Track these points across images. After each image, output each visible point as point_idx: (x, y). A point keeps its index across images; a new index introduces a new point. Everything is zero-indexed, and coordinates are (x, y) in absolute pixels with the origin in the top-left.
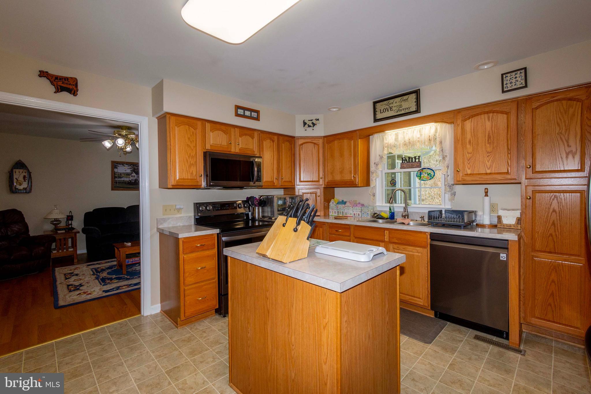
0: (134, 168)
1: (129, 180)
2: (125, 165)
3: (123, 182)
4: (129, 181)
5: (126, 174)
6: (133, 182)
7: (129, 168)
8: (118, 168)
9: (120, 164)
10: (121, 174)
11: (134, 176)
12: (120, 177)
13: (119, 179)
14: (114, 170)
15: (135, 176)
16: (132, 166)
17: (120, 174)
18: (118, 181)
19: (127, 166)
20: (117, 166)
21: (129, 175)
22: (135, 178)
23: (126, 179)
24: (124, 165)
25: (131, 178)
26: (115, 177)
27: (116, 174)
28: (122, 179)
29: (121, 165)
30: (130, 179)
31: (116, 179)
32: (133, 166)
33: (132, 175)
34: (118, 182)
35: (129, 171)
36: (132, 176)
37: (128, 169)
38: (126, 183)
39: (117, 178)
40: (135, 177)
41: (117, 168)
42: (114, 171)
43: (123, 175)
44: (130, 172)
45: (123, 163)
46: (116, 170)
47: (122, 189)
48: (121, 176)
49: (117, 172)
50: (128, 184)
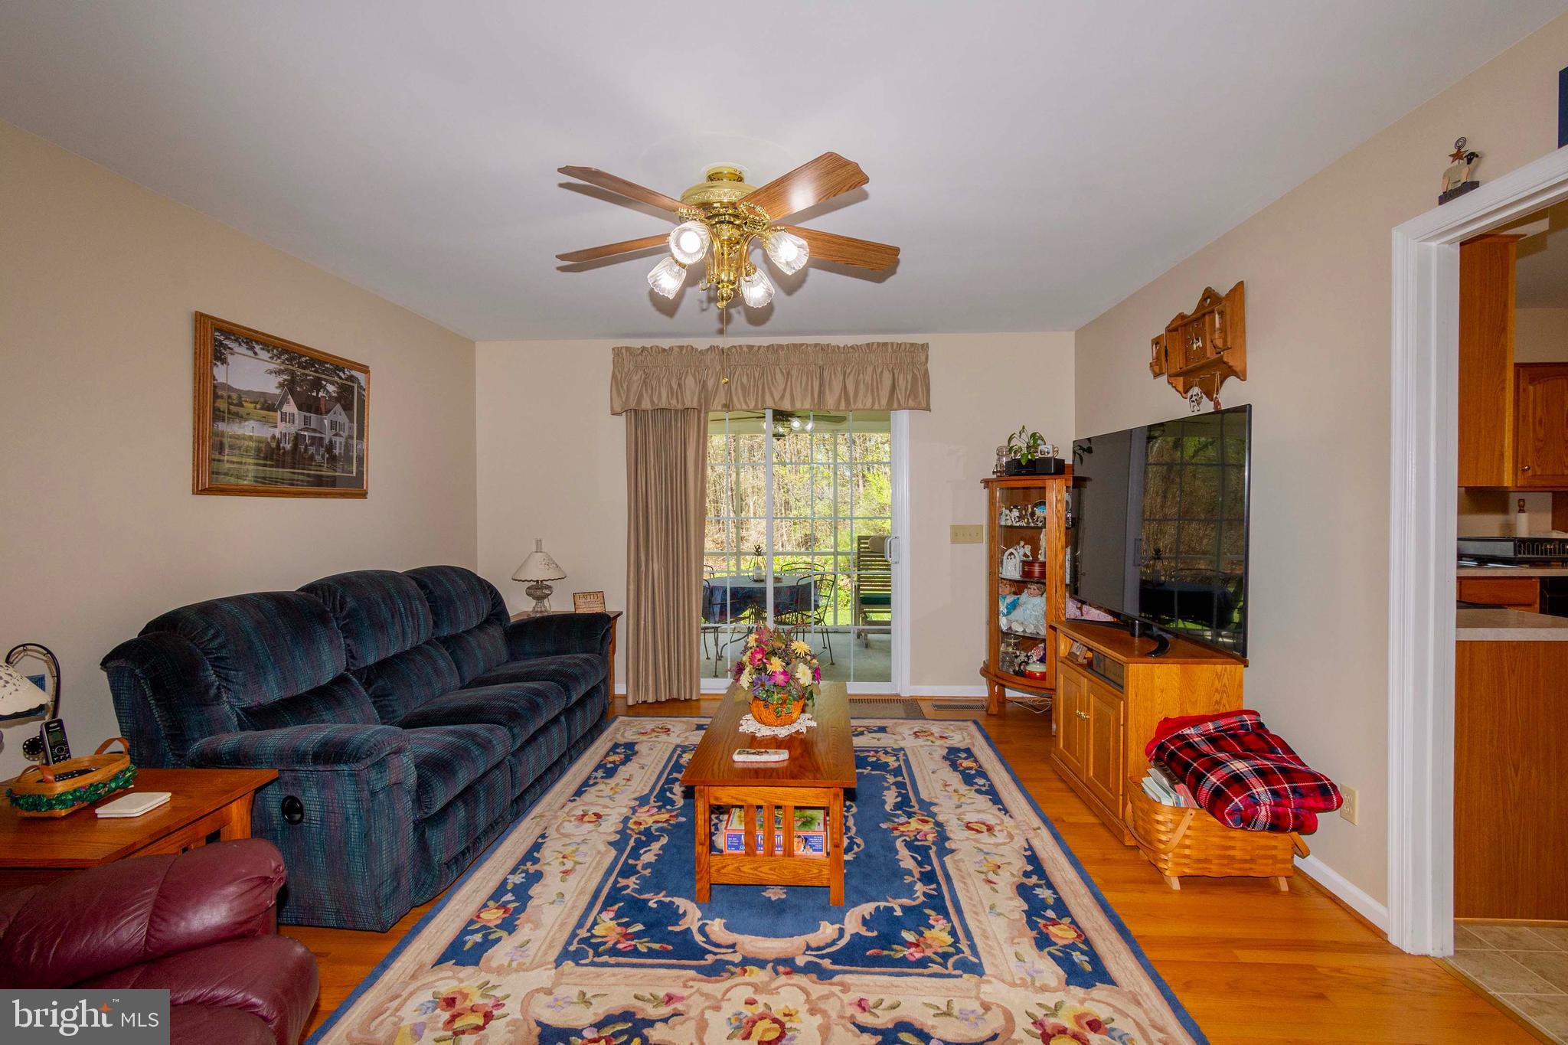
0: (293, 374)
1: (274, 437)
2: (257, 348)
4: (274, 445)
5: (262, 400)
6: (288, 447)
8: (230, 358)
9: (236, 340)
10: (240, 397)
11: (292, 418)
13: (235, 429)
14: (209, 370)
15: (296, 416)
16: (283, 357)
17: (236, 397)
18: (226, 441)
19: (265, 355)
20: (226, 347)
21: (270, 408)
22: (291, 429)
23: (262, 433)
24: (252, 348)
25: (282, 428)
26: (218, 416)
27: (222, 397)
28: (246, 430)
29: (243, 350)
30: (277, 432)
31: (221, 426)
32: (290, 360)
33: (286, 408)
34: (228, 447)
35: (271, 385)
36: (283, 418)
37: (271, 373)
38: (259, 451)
39: (222, 419)
40: (297, 422)
41: (224, 361)
42: (208, 377)
43: (248, 407)
44: (277, 392)
45: (251, 339)
46: (220, 373)
48: (239, 410)
49: (223, 386)
50: (265, 458)
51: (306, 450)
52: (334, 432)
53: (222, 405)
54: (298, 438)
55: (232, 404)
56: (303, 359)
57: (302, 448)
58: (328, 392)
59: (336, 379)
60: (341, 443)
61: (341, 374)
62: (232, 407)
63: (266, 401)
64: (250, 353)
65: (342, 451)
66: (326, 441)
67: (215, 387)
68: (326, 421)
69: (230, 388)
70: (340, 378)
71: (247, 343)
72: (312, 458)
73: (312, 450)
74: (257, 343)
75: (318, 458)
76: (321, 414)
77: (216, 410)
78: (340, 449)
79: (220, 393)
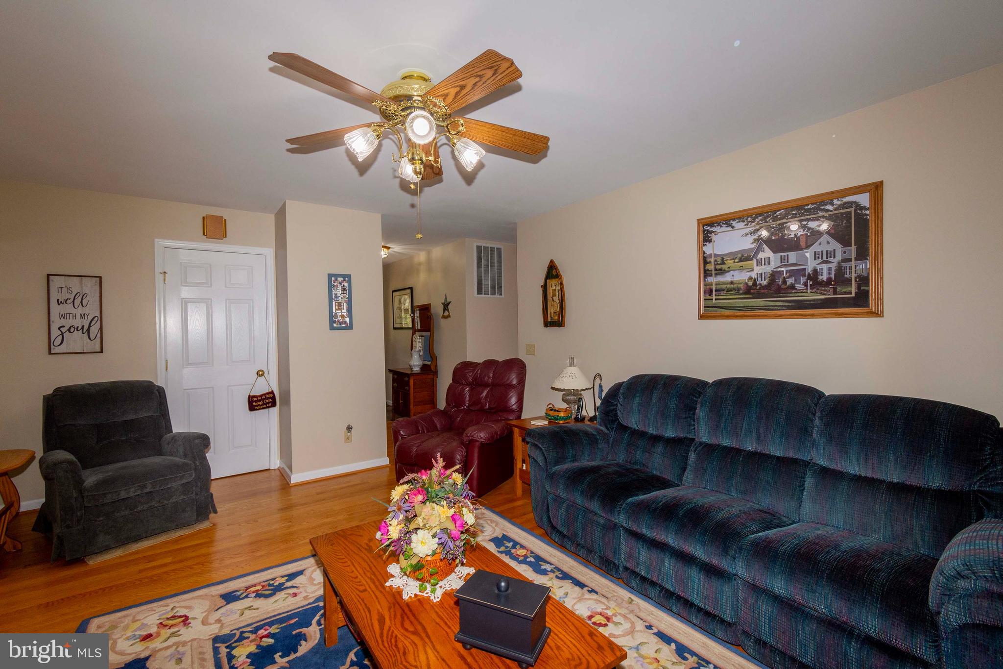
1: (751, 278)
2: (734, 223)
3: (729, 286)
4: (751, 284)
5: (740, 256)
6: (765, 283)
7: (747, 230)
8: (714, 237)
9: (719, 225)
10: (723, 259)
11: (768, 261)
12: (720, 272)
13: (720, 279)
14: (705, 249)
15: (772, 259)
16: (757, 220)
17: (719, 259)
18: (714, 288)
19: (742, 225)
20: (711, 232)
21: (749, 259)
22: (769, 269)
23: (740, 277)
24: (730, 225)
25: (758, 270)
26: (709, 274)
27: (711, 263)
28: (727, 278)
29: (724, 228)
30: (754, 275)
31: (711, 279)
32: (764, 219)
33: (761, 255)
34: (716, 291)
35: (747, 244)
36: (759, 263)
37: (747, 235)
38: (739, 289)
39: (711, 276)
40: (772, 262)
41: (710, 241)
42: (704, 253)
43: (729, 263)
44: (753, 246)
45: (727, 220)
46: (708, 249)
47: (727, 312)
48: (724, 267)
49: (710, 256)
50: (745, 293)
51: (784, 282)
52: (820, 261)
53: (711, 267)
54: (774, 275)
55: (718, 264)
56: (778, 213)
57: (780, 281)
58: (809, 229)
59: (821, 213)
60: (830, 269)
61: (830, 207)
62: (717, 266)
63: (743, 256)
64: (730, 228)
65: (833, 276)
66: (810, 270)
67: (705, 258)
68: (808, 255)
69: (716, 255)
70: (828, 211)
71: (726, 223)
72: (792, 287)
73: (790, 281)
74: (734, 220)
75: (799, 286)
76: (802, 249)
77: (705, 271)
78: (830, 273)
79: (708, 260)
